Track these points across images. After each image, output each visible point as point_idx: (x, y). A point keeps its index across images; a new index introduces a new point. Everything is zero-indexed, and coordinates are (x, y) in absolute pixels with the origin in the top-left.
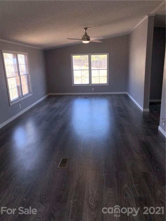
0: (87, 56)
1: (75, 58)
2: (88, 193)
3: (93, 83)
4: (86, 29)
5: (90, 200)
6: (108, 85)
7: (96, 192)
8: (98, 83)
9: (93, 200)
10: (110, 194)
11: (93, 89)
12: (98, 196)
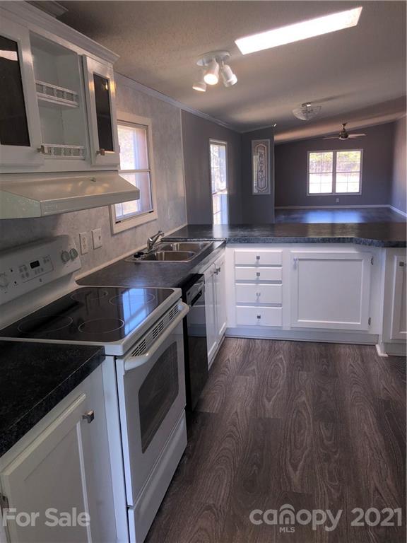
0: (331, 153)
1: (314, 157)
3: (337, 192)
4: (344, 125)
6: (360, 194)
8: (345, 192)
11: (338, 200)
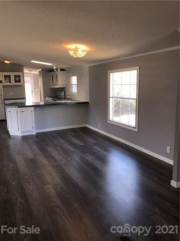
2: (66, 217)
5: (60, 212)
7: (58, 220)
9: (58, 213)
10: (44, 223)
12: (55, 217)
